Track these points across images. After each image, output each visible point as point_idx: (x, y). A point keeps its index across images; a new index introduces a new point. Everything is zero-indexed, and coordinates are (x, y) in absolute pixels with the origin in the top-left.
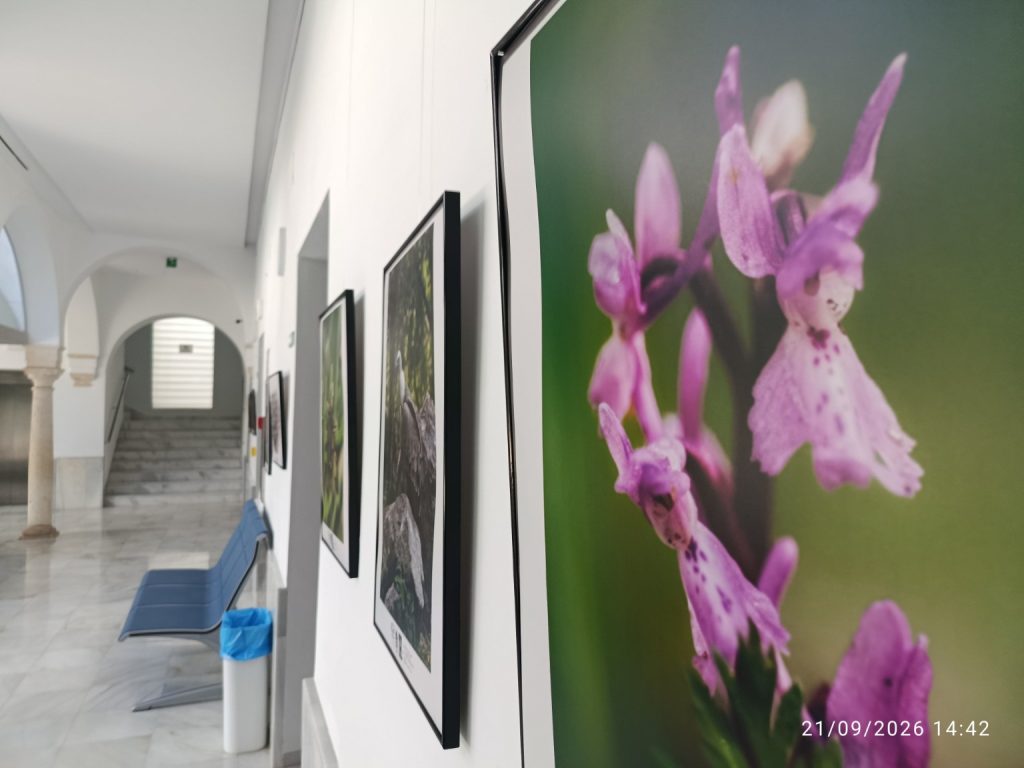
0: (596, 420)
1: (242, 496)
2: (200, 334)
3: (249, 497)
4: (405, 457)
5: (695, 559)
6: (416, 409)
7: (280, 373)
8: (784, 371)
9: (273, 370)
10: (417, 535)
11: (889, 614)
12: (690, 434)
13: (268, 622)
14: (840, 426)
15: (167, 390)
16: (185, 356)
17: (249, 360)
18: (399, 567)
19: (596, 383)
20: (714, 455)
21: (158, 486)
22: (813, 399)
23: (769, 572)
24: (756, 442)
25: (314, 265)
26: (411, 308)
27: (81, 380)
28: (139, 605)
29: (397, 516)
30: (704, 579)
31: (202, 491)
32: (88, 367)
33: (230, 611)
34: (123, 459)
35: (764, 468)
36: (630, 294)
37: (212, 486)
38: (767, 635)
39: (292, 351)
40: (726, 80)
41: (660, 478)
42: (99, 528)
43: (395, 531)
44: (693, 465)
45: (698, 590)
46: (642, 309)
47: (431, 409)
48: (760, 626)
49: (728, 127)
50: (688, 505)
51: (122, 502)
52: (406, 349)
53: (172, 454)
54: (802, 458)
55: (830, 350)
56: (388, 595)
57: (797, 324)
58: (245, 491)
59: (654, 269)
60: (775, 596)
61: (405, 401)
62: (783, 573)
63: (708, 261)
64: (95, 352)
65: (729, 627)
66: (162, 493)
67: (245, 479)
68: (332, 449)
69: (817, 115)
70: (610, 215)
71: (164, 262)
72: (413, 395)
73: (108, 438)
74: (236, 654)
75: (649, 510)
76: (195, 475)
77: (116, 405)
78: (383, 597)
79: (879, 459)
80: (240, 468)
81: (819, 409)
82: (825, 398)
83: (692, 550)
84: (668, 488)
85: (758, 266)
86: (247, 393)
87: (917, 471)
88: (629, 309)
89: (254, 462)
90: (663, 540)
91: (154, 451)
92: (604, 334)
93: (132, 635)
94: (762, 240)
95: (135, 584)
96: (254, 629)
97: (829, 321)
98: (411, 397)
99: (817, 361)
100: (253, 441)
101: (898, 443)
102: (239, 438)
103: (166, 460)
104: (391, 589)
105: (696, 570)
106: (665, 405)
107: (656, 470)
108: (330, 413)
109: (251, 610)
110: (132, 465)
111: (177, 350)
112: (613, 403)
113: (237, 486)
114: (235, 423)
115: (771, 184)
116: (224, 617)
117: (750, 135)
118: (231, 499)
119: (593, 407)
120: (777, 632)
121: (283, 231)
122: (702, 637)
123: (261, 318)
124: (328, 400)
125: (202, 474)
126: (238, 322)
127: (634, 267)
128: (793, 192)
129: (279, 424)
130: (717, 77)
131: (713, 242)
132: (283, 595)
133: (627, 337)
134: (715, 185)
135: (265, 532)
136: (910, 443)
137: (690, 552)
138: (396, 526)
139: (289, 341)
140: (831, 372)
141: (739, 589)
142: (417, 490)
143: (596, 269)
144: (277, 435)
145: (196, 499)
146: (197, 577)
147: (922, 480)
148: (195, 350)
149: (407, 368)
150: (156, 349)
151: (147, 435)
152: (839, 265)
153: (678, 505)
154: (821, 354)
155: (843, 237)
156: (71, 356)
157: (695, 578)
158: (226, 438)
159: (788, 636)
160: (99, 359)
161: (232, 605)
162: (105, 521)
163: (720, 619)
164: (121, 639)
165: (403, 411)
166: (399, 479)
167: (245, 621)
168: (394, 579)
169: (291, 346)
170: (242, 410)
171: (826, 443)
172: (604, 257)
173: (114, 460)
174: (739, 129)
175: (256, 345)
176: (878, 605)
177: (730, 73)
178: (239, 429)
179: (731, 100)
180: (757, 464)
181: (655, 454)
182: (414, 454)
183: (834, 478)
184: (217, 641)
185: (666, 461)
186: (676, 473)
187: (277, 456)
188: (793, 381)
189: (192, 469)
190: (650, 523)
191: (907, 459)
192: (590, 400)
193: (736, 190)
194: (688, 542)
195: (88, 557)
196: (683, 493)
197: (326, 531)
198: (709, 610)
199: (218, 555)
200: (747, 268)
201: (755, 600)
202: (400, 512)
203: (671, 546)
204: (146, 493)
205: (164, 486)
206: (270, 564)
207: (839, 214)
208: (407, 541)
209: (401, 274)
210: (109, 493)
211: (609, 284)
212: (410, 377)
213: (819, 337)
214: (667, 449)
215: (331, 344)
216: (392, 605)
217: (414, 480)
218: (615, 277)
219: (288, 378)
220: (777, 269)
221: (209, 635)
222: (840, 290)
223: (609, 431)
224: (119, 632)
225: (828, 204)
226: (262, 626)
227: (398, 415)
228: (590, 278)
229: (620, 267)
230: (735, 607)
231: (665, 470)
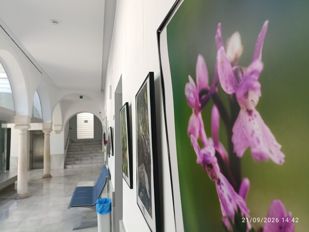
0: (190, 140)
1: (102, 164)
2: (90, 117)
3: (104, 164)
4: (143, 152)
5: (220, 185)
6: (145, 137)
7: (111, 127)
8: (241, 124)
9: (109, 127)
10: (147, 176)
11: (279, 204)
12: (216, 145)
13: (110, 202)
14: (258, 141)
15: (81, 134)
16: (86, 124)
17: (103, 124)
18: (143, 186)
19: (189, 129)
20: (223, 151)
21: (79, 162)
22: (250, 132)
23: (242, 190)
24: (234, 147)
25: (119, 96)
26: (143, 107)
27: (57, 132)
28: (74, 197)
29: (141, 170)
30: (223, 191)
31: (91, 163)
32: (59, 128)
33: (99, 199)
34: (69, 154)
35: (238, 155)
36: (196, 101)
37: (94, 161)
38: (243, 210)
39: (114, 121)
40: (218, 34)
41: (209, 159)
42: (63, 175)
43: (141, 175)
44: (217, 154)
45: (222, 195)
46: (200, 105)
47: (148, 137)
48: (241, 207)
49: (219, 48)
50: (217, 167)
51: (69, 167)
52: (142, 119)
53: (83, 152)
54: (248, 151)
55: (253, 116)
56: (140, 194)
57: (243, 108)
58: (103, 162)
59: (203, 92)
60: (244, 197)
61: (142, 135)
62: (246, 190)
63: (217, 90)
64: (61, 124)
65: (232, 207)
66: (80, 164)
67: (103, 159)
68: (124, 150)
69: (244, 42)
70: (189, 77)
71: (79, 97)
72: (144, 133)
73: (65, 148)
74: (101, 212)
75: (206, 169)
76: (89, 158)
77: (67, 139)
78: (139, 195)
79: (271, 152)
80: (102, 156)
81: (252, 135)
82: (253, 132)
83: (219, 182)
84: (211, 162)
85: (230, 90)
86: (103, 133)
87: (283, 155)
88: (196, 106)
89: (105, 153)
90: (211, 179)
91: (78, 151)
92: (191, 113)
93: (72, 207)
94: (231, 82)
95: (73, 191)
96: (106, 204)
97: (252, 107)
98: (143, 134)
99: (250, 120)
100: (105, 148)
101: (276, 146)
102: (102, 147)
103: (81, 154)
104: (141, 193)
105: (221, 188)
106: (208, 135)
107: (207, 156)
108: (124, 139)
109: (105, 198)
110: (72, 156)
111: (84, 122)
112: (194, 135)
113: (101, 161)
114: (100, 142)
115: (232, 64)
116: (97, 201)
117: (226, 50)
118: (99, 165)
119: (189, 136)
120: (245, 209)
121: (111, 86)
122: (224, 211)
123: (106, 111)
124: (123, 135)
125: (91, 158)
126: (100, 113)
127: (197, 92)
128: (239, 67)
129: (111, 143)
130: (215, 33)
131: (218, 84)
132: (114, 193)
133: (196, 114)
134: (217, 66)
135: (108, 175)
136: (280, 146)
137: (219, 183)
138: (141, 173)
139: (113, 117)
140: (254, 123)
141: (233, 195)
142: (146, 162)
143: (187, 94)
144: (111, 146)
145: (90, 165)
146: (90, 189)
147: (285, 159)
148: (88, 122)
149: (142, 125)
150: (78, 122)
151: (76, 147)
152: (254, 89)
153: (214, 167)
154: (251, 118)
155: (254, 80)
156: (55, 125)
157: (220, 191)
158: (98, 147)
159: (249, 211)
160: (62, 126)
161: (100, 197)
162: (65, 173)
163: (229, 205)
164: (69, 208)
165: (142, 138)
166: (141, 158)
167: (104, 202)
168: (142, 190)
169: (114, 119)
170: (102, 138)
171: (255, 146)
172: (189, 90)
173: (67, 154)
174: (222, 48)
175: (105, 119)
176: (275, 201)
177: (219, 31)
178: (101, 144)
179: (220, 39)
180: (235, 154)
181: (207, 151)
182: (145, 151)
183: (258, 158)
184: (95, 208)
185: (210, 153)
186: (213, 157)
187: (111, 152)
188: (244, 127)
189: (88, 156)
190: (207, 173)
191: (279, 152)
192: (188, 134)
193: (223, 67)
194: (218, 179)
195: (60, 183)
196: (215, 163)
197: (124, 175)
198: (225, 202)
199: (96, 182)
200: (228, 91)
201: (238, 198)
202: (142, 169)
203: (213, 181)
204: (76, 164)
205: (81, 162)
206: (110, 185)
207: (253, 73)
208: (144, 178)
209: (140, 97)
210: (66, 164)
211: (190, 98)
212: (143, 127)
213: (250, 112)
214: (210, 149)
215: (123, 118)
216: (141, 197)
217: (145, 159)
218: (192, 96)
219: (113, 129)
220: (236, 91)
221: (93, 207)
222: (255, 97)
223: (194, 144)
224: (68, 206)
225: (249, 70)
226: (108, 203)
227: (140, 139)
228: (185, 96)
229: (193, 93)
230: (233, 201)
231: (210, 156)
